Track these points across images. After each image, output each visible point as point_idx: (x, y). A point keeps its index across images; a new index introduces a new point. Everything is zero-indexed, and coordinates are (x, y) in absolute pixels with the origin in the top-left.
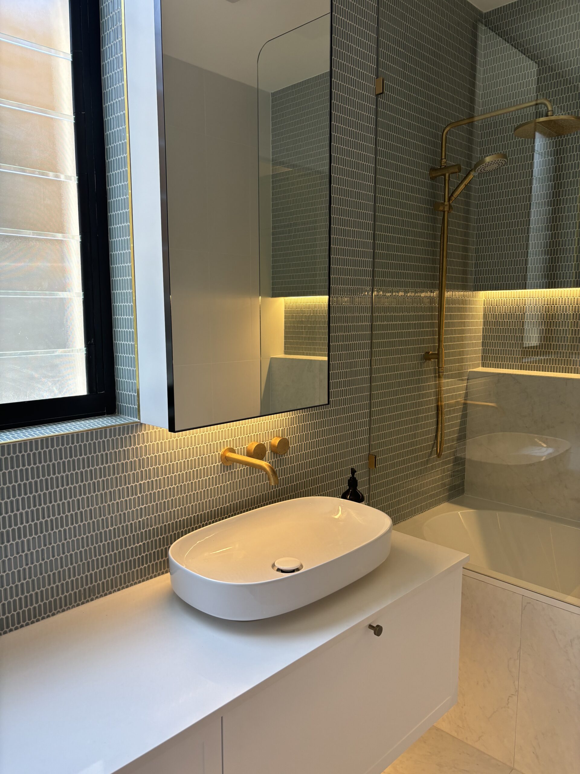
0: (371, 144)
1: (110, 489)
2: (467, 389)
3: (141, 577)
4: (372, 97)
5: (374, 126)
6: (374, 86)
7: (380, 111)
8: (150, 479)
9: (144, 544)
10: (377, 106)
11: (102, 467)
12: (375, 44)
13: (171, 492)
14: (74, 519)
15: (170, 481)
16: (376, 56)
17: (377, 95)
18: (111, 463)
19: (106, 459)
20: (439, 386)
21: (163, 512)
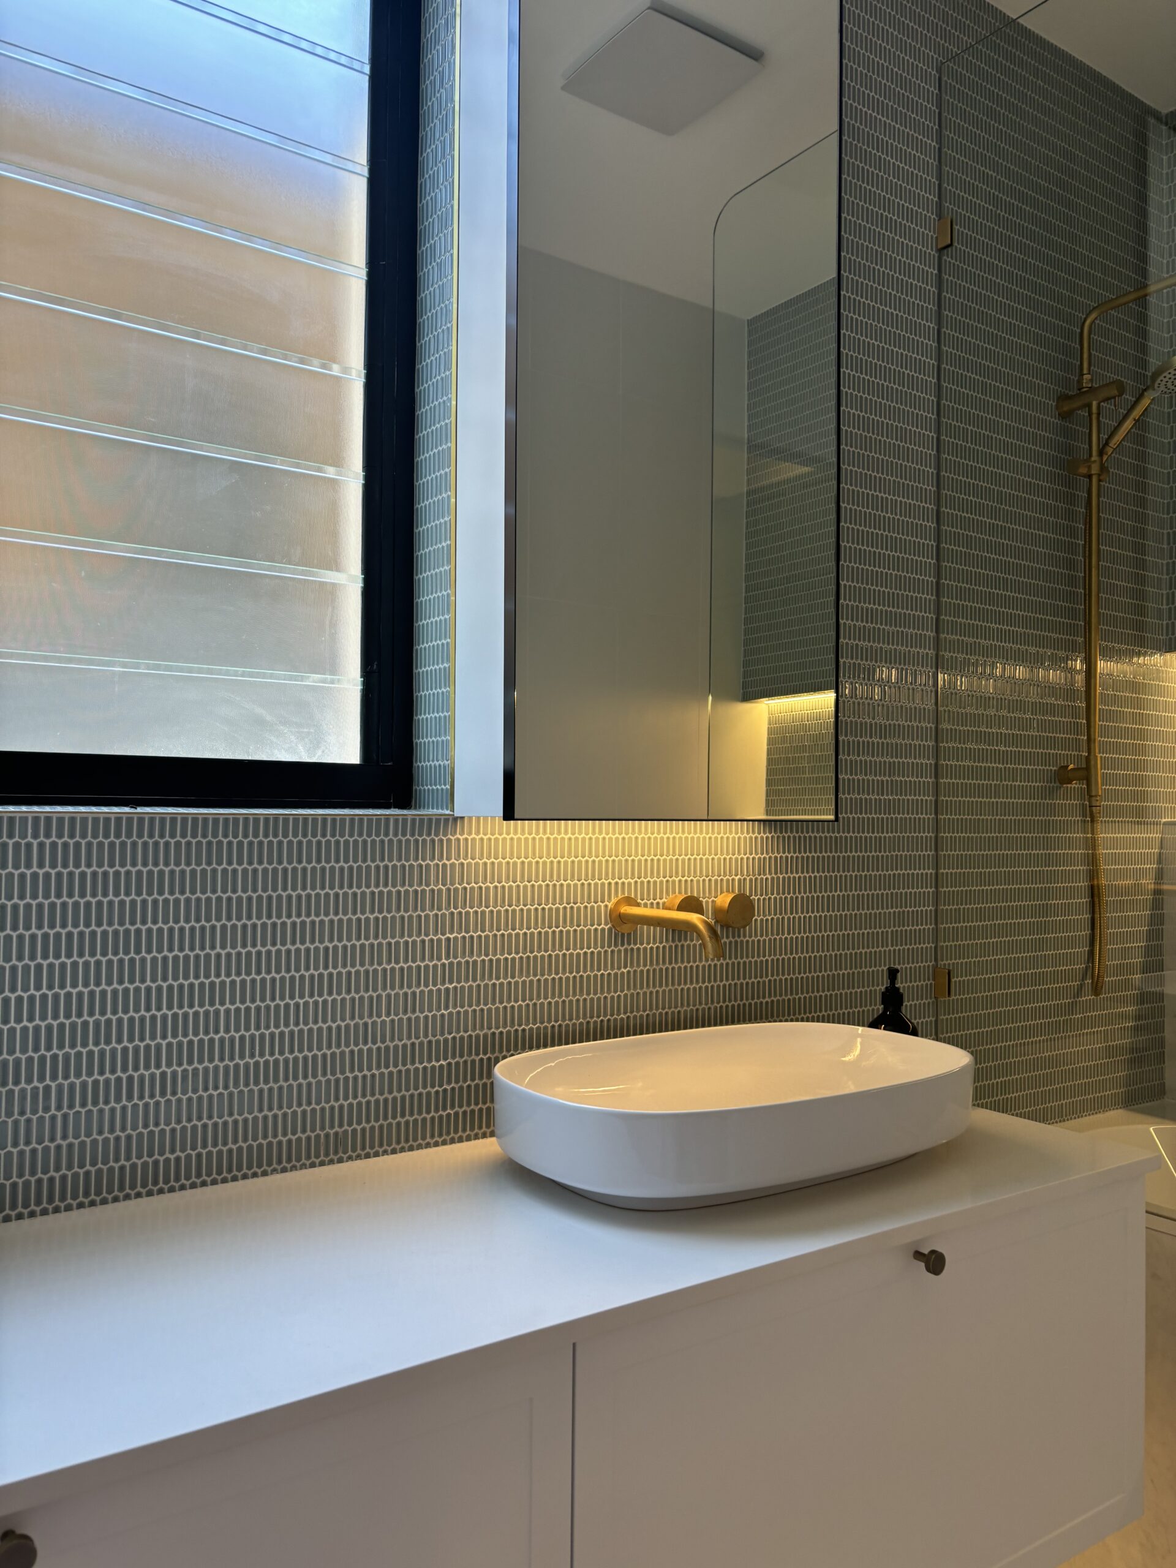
0: (929, 340)
1: (389, 939)
2: (1160, 862)
3: (440, 1135)
4: (930, 253)
5: (934, 305)
6: (934, 233)
7: (947, 280)
8: (467, 932)
9: (449, 1064)
10: (940, 270)
11: (376, 891)
12: (935, 160)
13: (509, 968)
14: (316, 986)
15: (506, 944)
16: (937, 179)
17: (941, 250)
18: (394, 886)
19: (384, 876)
20: (1092, 844)
21: (490, 1005)
